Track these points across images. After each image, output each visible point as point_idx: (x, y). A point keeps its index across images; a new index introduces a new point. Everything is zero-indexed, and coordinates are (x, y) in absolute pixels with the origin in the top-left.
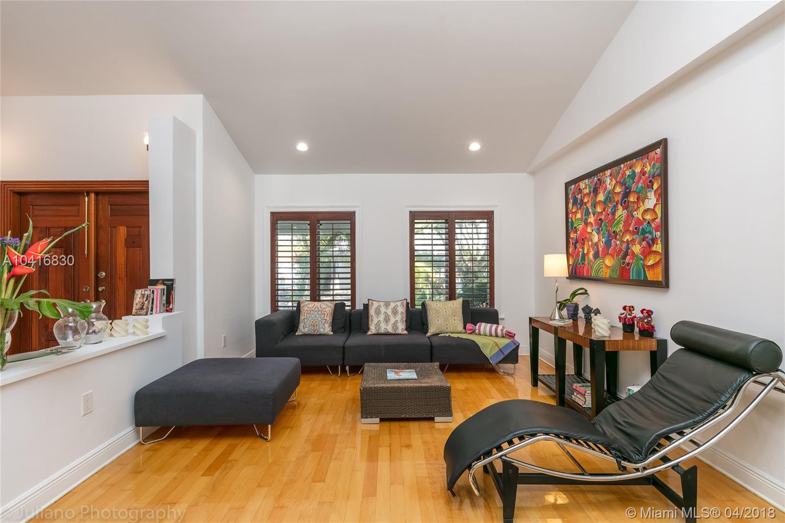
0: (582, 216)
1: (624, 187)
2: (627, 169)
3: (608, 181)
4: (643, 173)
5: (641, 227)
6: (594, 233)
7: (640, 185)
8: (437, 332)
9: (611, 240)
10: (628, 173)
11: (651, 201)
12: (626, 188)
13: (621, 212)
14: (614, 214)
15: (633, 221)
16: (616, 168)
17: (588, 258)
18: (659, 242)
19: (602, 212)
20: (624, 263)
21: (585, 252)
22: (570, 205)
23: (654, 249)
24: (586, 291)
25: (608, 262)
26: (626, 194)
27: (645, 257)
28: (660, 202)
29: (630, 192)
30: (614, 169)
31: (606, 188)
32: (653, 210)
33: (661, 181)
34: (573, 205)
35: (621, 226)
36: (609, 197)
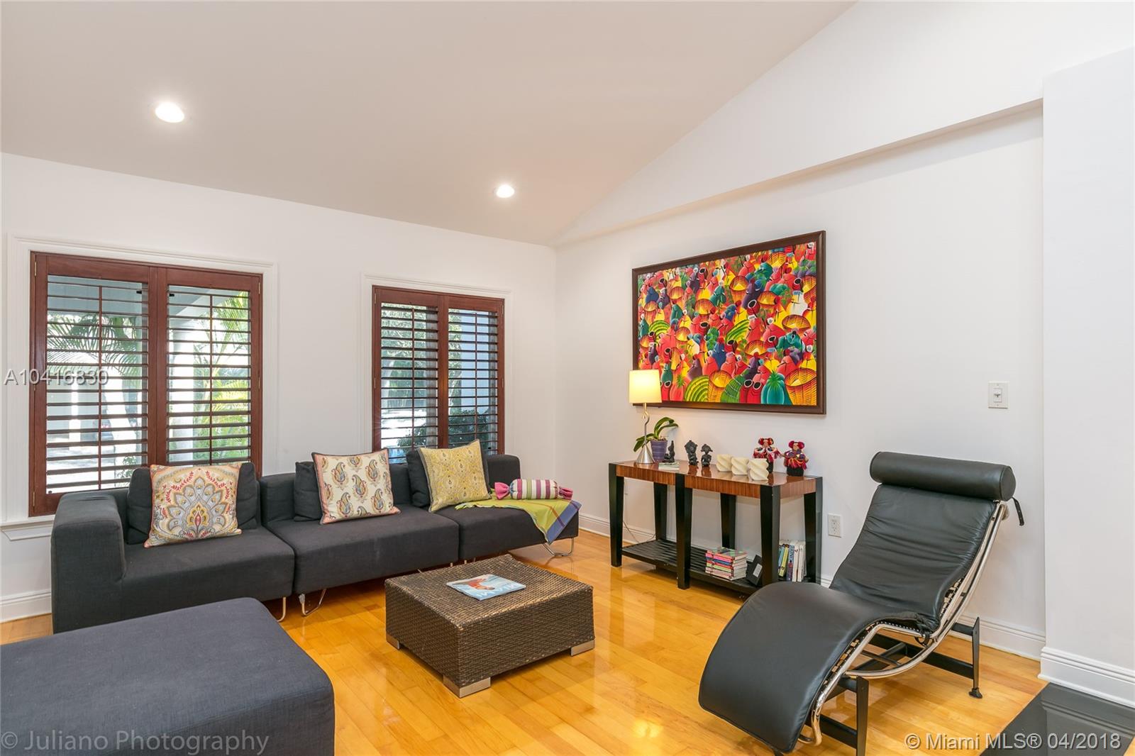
0: (667, 318)
1: (750, 285)
2: (757, 262)
3: (721, 274)
4: (785, 269)
5: (780, 338)
6: (692, 342)
7: (779, 285)
8: (450, 502)
9: (726, 353)
10: (758, 267)
11: (799, 305)
12: (755, 286)
13: (743, 316)
14: (730, 319)
15: (767, 330)
16: (737, 258)
17: (679, 377)
18: (812, 357)
19: (708, 315)
20: (748, 383)
21: (674, 367)
22: (642, 302)
23: (804, 365)
24: (671, 421)
25: (719, 381)
26: (756, 293)
27: (788, 376)
28: (815, 308)
29: (761, 292)
30: (732, 260)
31: (716, 284)
32: (803, 317)
33: (814, 283)
34: (648, 301)
35: (745, 335)
36: (723, 296)
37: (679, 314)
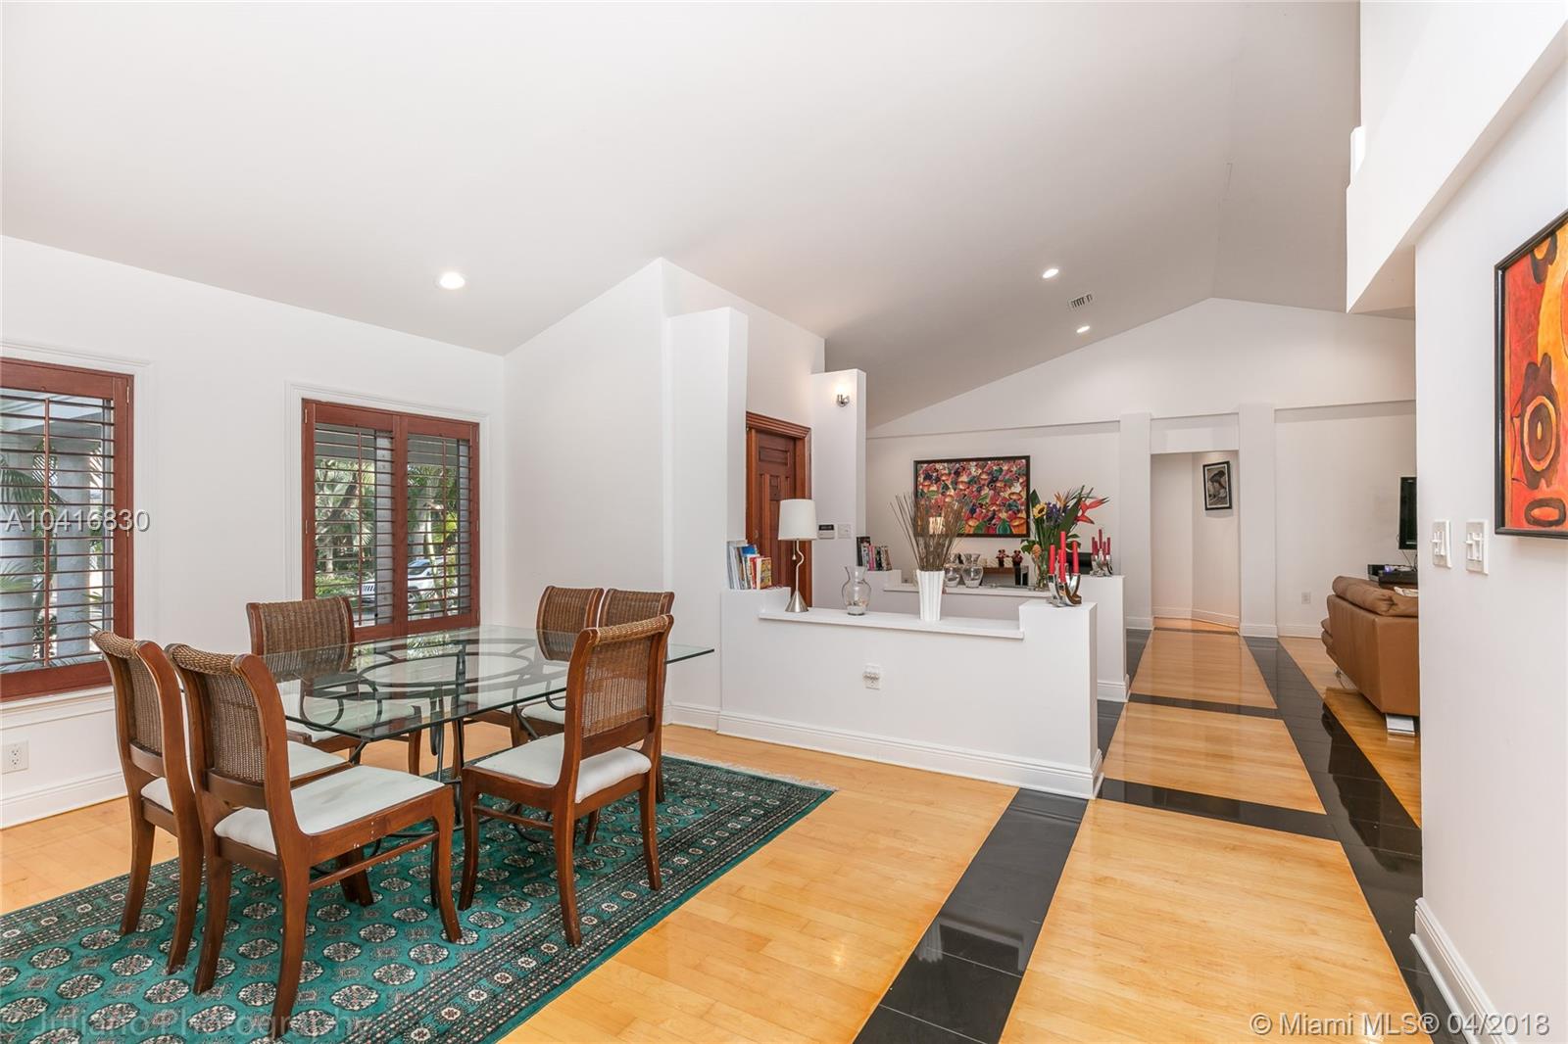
0: (938, 487)
1: (990, 476)
3: (973, 469)
4: (1009, 471)
5: (1007, 503)
7: (1007, 477)
9: (976, 509)
10: (995, 468)
11: (1017, 488)
12: (993, 477)
13: (986, 491)
14: (979, 492)
15: (1000, 499)
18: (1024, 512)
19: (965, 489)
22: (921, 479)
23: (1019, 515)
25: (972, 523)
26: (993, 481)
28: (1025, 489)
29: (997, 480)
30: (981, 463)
31: (970, 473)
32: (1019, 494)
33: (1025, 478)
34: (925, 479)
35: (988, 501)
36: (973, 481)
37: (946, 487)
